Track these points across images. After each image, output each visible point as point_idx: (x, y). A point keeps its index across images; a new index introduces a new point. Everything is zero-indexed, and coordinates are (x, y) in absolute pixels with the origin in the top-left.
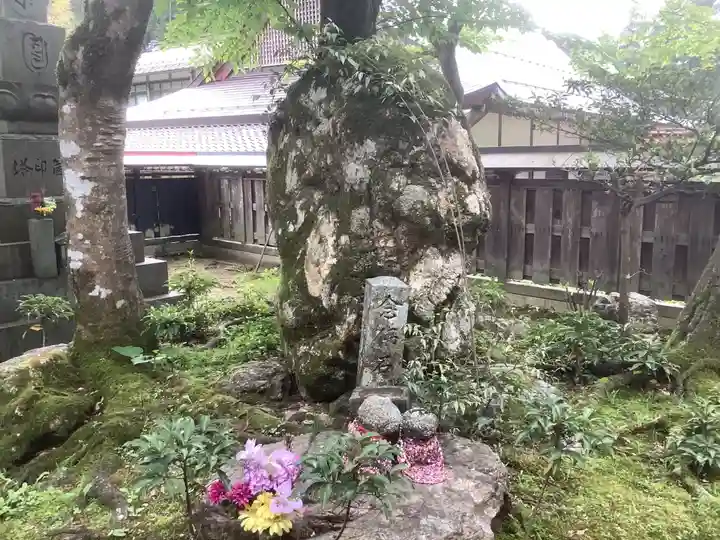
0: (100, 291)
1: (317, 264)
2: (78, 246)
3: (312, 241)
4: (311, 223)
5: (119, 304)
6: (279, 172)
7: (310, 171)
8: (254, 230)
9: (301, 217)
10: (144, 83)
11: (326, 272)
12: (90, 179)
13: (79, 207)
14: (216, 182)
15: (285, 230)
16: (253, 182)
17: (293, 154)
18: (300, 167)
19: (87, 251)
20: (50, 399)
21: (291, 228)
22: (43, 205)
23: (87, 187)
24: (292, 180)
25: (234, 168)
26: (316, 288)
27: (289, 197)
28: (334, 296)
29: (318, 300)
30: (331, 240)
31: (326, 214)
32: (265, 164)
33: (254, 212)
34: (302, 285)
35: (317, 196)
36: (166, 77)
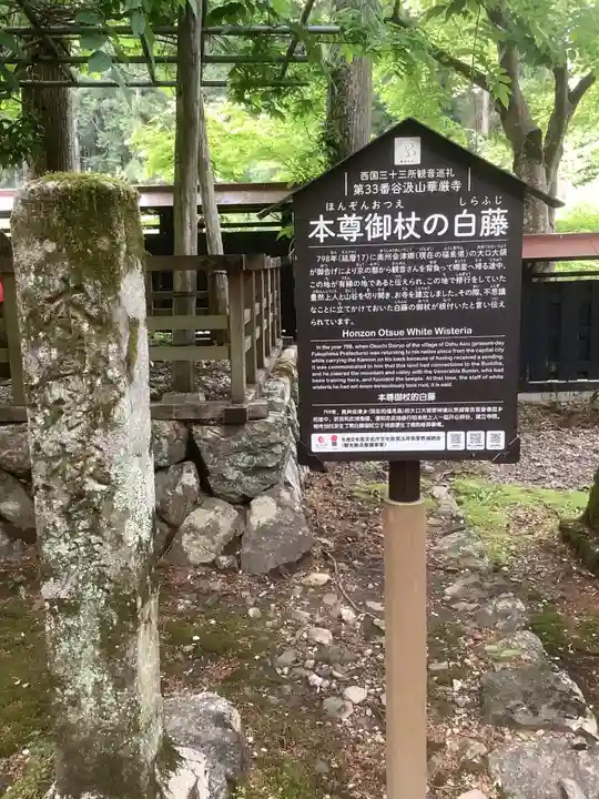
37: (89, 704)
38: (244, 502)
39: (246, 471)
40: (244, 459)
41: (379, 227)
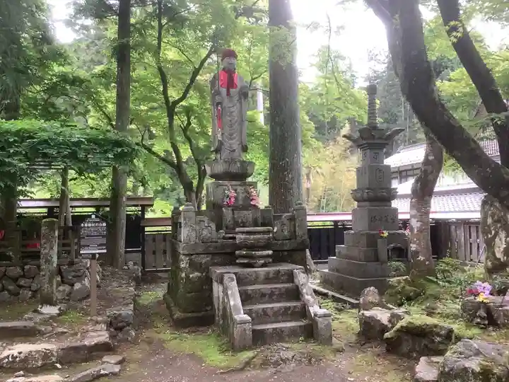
0: (421, 258)
1: (499, 247)
2: (414, 243)
3: (497, 240)
4: (497, 234)
5: (427, 263)
6: (485, 218)
7: (496, 217)
8: (471, 254)
9: (493, 232)
10: (397, 172)
11: (502, 249)
12: (421, 221)
13: (416, 230)
14: (448, 227)
15: (487, 236)
16: (470, 227)
17: (490, 212)
18: (493, 216)
19: (418, 245)
20: (408, 288)
21: (490, 236)
22: (383, 233)
23: (419, 224)
24: (490, 221)
25: (458, 220)
26: (499, 255)
27: (489, 226)
28: (505, 258)
29: (500, 259)
30: (504, 239)
31: (502, 231)
32: (480, 217)
33: (471, 244)
34: (494, 254)
35: (499, 225)
36: (410, 168)
37: (46, 290)
38: (72, 285)
39: (74, 277)
40: (73, 274)
41: (90, 225)
